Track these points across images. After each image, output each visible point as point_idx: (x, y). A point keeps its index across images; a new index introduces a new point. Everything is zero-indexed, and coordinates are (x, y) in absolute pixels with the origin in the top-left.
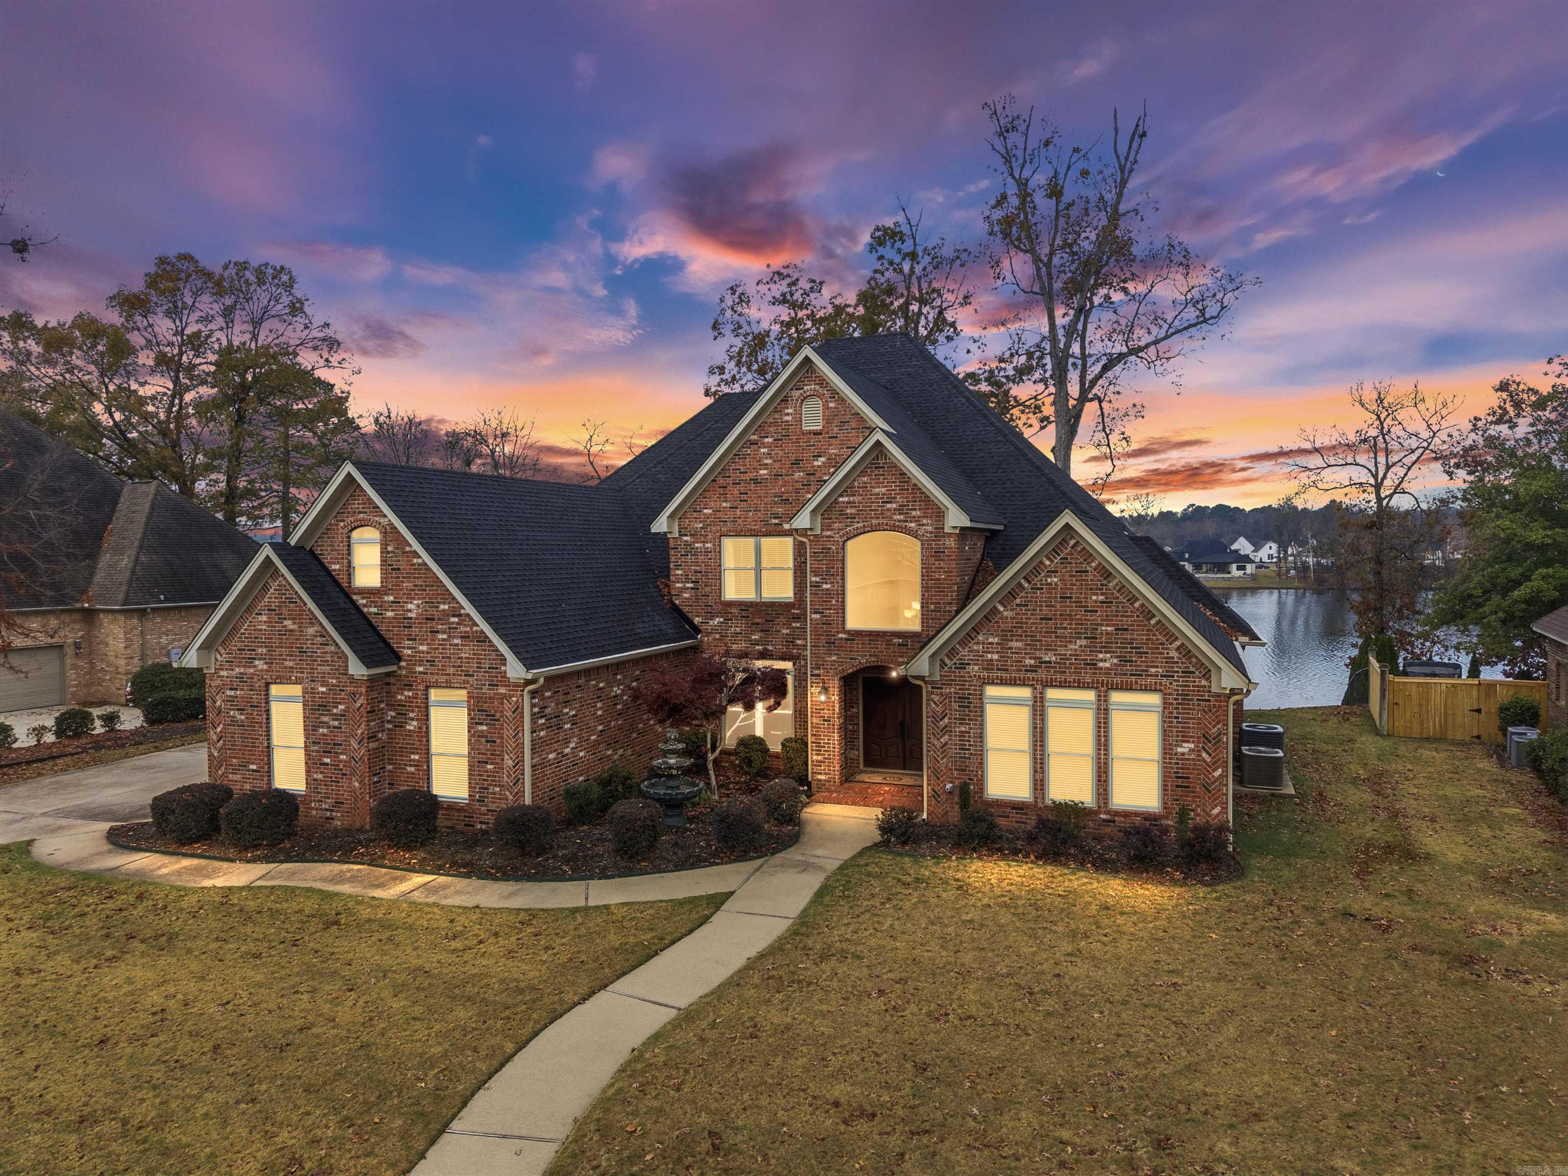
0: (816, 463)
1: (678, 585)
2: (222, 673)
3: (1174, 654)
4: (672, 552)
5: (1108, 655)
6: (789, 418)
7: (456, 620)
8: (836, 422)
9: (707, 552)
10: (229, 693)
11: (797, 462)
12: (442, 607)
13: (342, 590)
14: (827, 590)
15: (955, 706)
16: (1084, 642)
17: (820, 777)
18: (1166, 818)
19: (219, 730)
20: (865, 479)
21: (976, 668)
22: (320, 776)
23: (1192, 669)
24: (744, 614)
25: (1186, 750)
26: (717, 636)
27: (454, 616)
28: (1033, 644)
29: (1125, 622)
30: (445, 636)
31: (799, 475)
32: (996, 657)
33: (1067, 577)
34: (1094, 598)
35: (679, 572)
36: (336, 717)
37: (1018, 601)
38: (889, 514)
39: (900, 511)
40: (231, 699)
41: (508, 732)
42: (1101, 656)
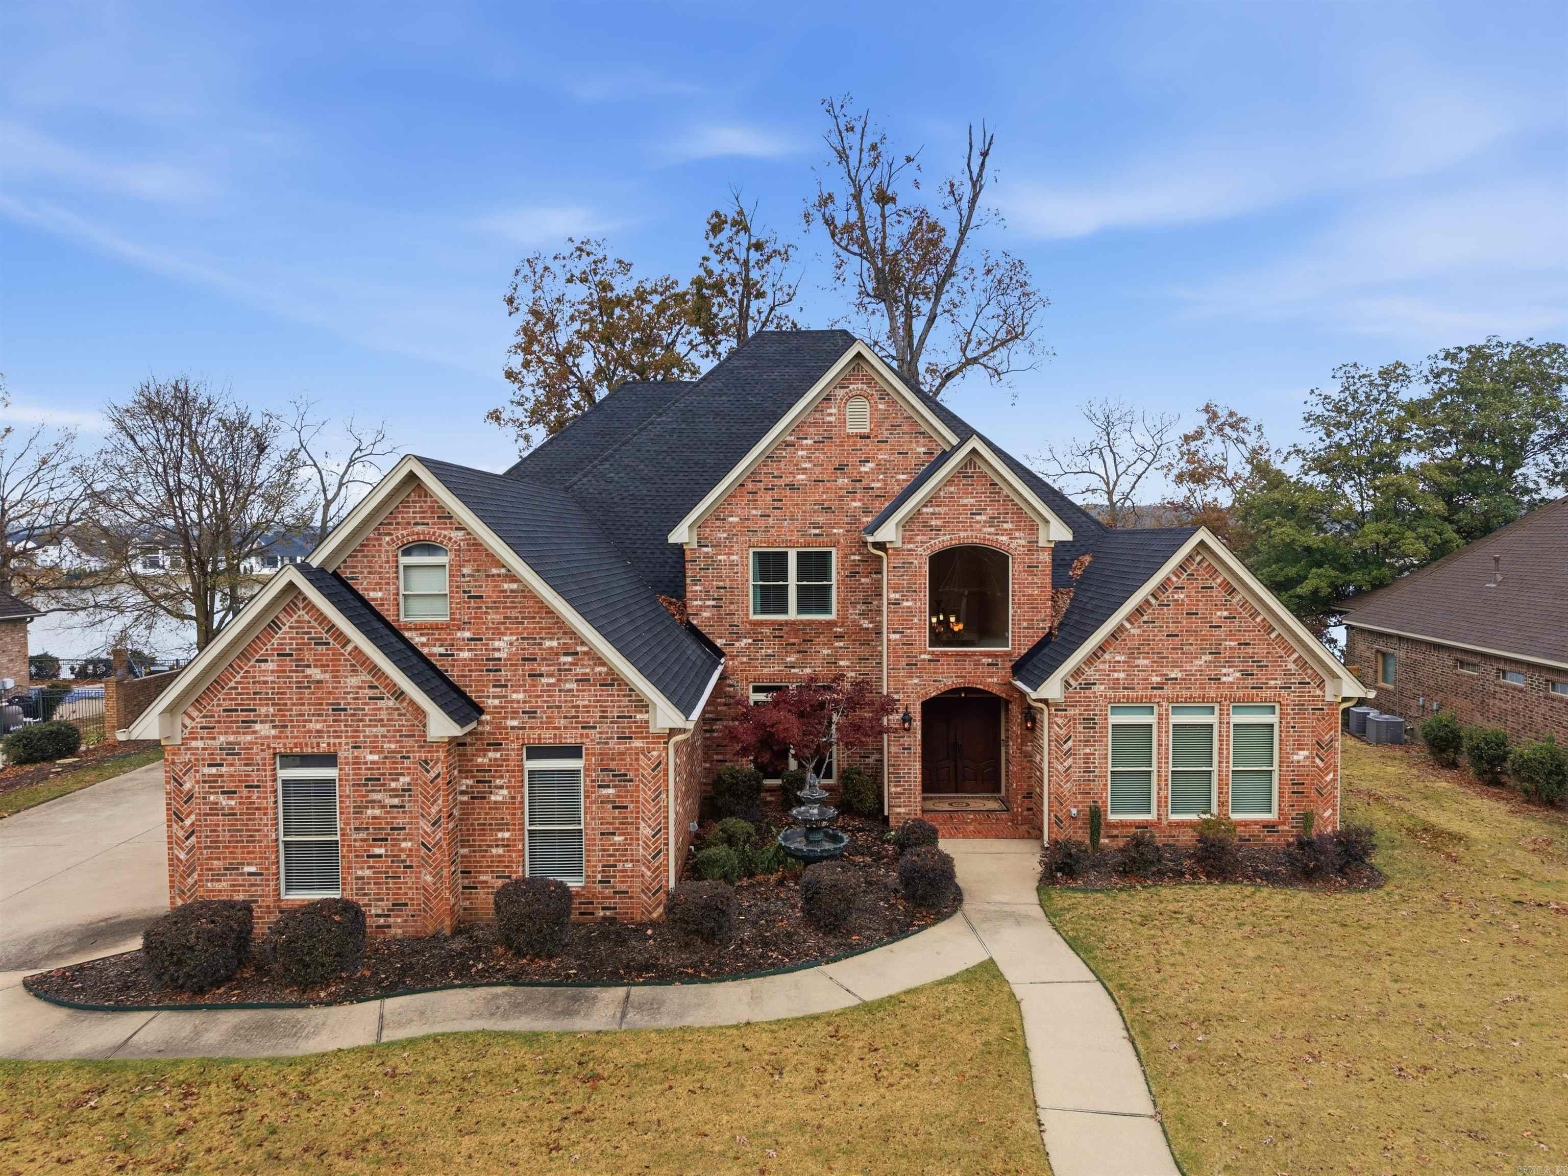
0: (863, 469)
1: (695, 603)
2: (194, 744)
3: (1291, 666)
4: (688, 566)
5: (1231, 670)
6: (832, 419)
7: (569, 659)
8: (887, 425)
9: (732, 565)
10: (207, 770)
11: (841, 468)
12: (548, 644)
13: (388, 625)
14: (909, 607)
15: (1080, 728)
16: (1209, 658)
17: (898, 810)
18: (1284, 823)
19: (188, 822)
20: (952, 489)
21: (1102, 687)
22: (368, 873)
23: (1308, 680)
24: (777, 633)
25: (1301, 758)
26: (745, 659)
27: (566, 654)
28: (1160, 660)
29: (1247, 637)
30: (552, 680)
31: (843, 481)
32: (1122, 675)
33: (1193, 593)
34: (1219, 613)
35: (698, 588)
36: (394, 793)
37: (1145, 618)
38: (978, 526)
39: (990, 522)
40: (211, 781)
41: (646, 794)
42: (1224, 671)
